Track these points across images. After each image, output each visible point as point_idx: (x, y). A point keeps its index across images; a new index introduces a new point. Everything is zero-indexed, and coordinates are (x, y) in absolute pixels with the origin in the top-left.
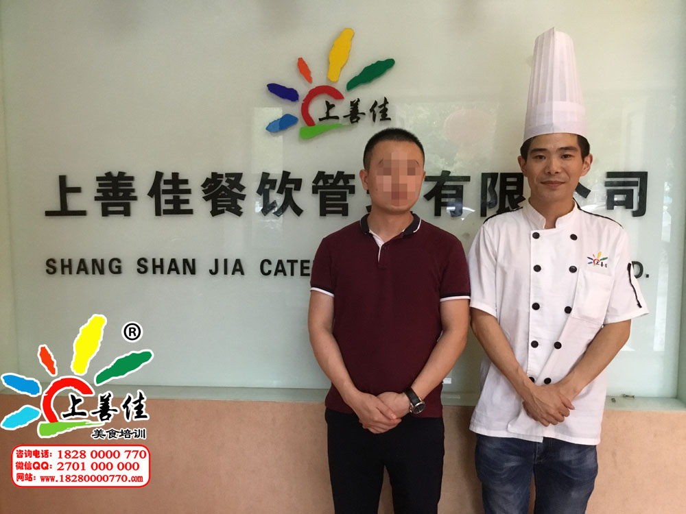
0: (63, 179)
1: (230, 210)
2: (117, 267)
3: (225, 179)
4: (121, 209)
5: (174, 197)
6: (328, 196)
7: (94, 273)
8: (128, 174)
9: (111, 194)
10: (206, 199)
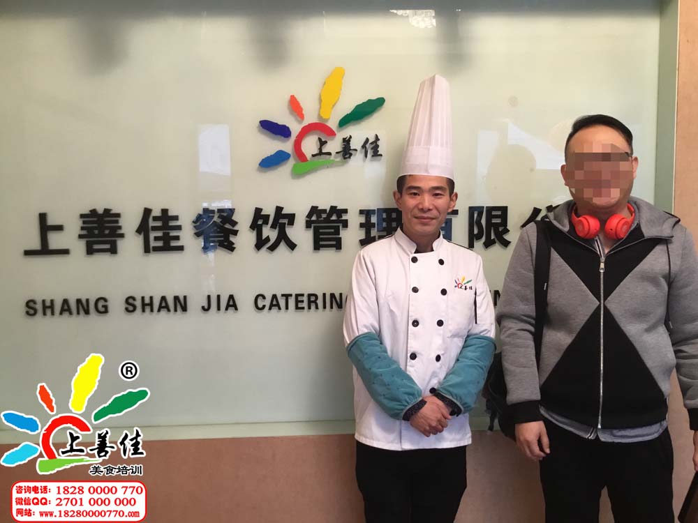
1: (222, 245)
2: (103, 306)
3: (216, 215)
4: (107, 246)
5: (164, 233)
6: (321, 231)
7: (78, 313)
8: (115, 211)
9: (96, 232)
10: (198, 235)
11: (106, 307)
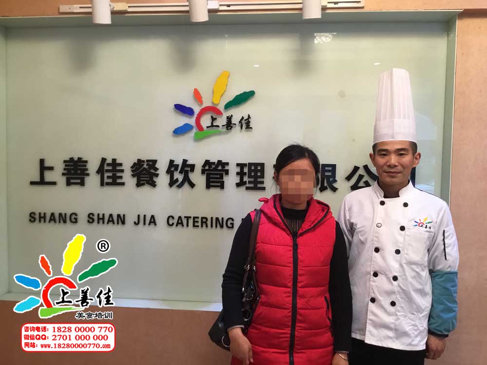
0: (42, 161)
1: (148, 183)
2: (74, 218)
3: (146, 164)
4: (79, 181)
5: (113, 174)
6: (211, 176)
7: (60, 222)
8: (84, 159)
9: (73, 172)
10: (133, 176)
11: (76, 219)
